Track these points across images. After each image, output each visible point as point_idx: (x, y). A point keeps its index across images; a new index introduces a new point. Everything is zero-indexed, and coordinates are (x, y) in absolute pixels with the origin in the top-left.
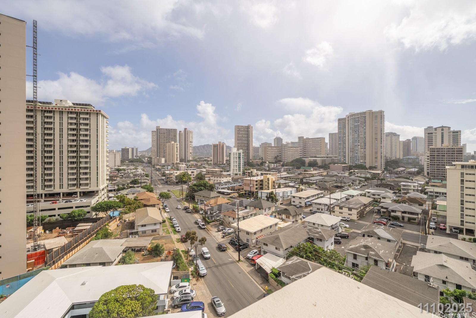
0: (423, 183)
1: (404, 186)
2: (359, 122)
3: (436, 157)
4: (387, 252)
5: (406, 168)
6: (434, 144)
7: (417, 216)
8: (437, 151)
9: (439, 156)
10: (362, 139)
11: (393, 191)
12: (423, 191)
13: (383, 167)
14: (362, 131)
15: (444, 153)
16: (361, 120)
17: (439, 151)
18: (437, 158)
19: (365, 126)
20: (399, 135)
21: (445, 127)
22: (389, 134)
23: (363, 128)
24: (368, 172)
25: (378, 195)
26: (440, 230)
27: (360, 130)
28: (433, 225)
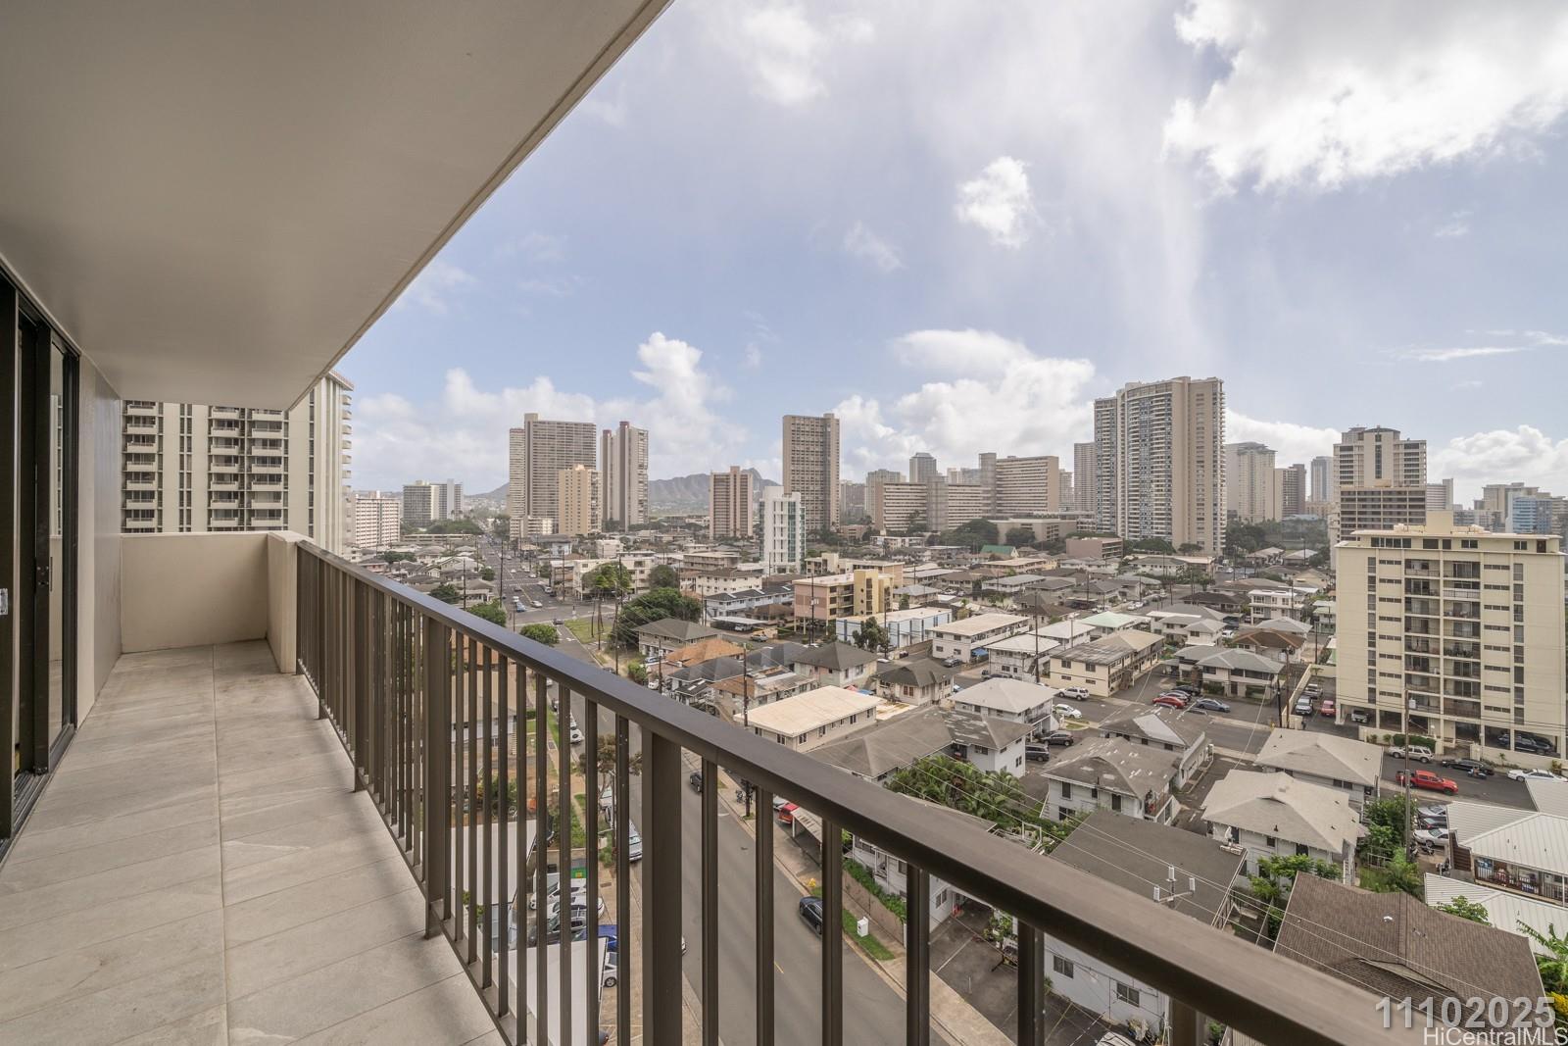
0: (1313, 591)
1: (1258, 598)
2: (1152, 412)
3: (1357, 516)
4: (1151, 773)
5: (1284, 548)
6: (1356, 479)
7: (1268, 682)
8: (1359, 500)
9: (1365, 513)
10: (1162, 462)
11: (1225, 615)
12: (1308, 615)
13: (1220, 546)
14: (1162, 438)
15: (1379, 506)
16: (1158, 406)
17: (1364, 500)
18: (1359, 519)
19: (1170, 424)
20: (1273, 452)
21: (1386, 430)
22: (1246, 448)
23: (1163, 429)
24: (1173, 560)
25: (1182, 626)
26: (1320, 716)
27: (1156, 434)
28: (1304, 704)
